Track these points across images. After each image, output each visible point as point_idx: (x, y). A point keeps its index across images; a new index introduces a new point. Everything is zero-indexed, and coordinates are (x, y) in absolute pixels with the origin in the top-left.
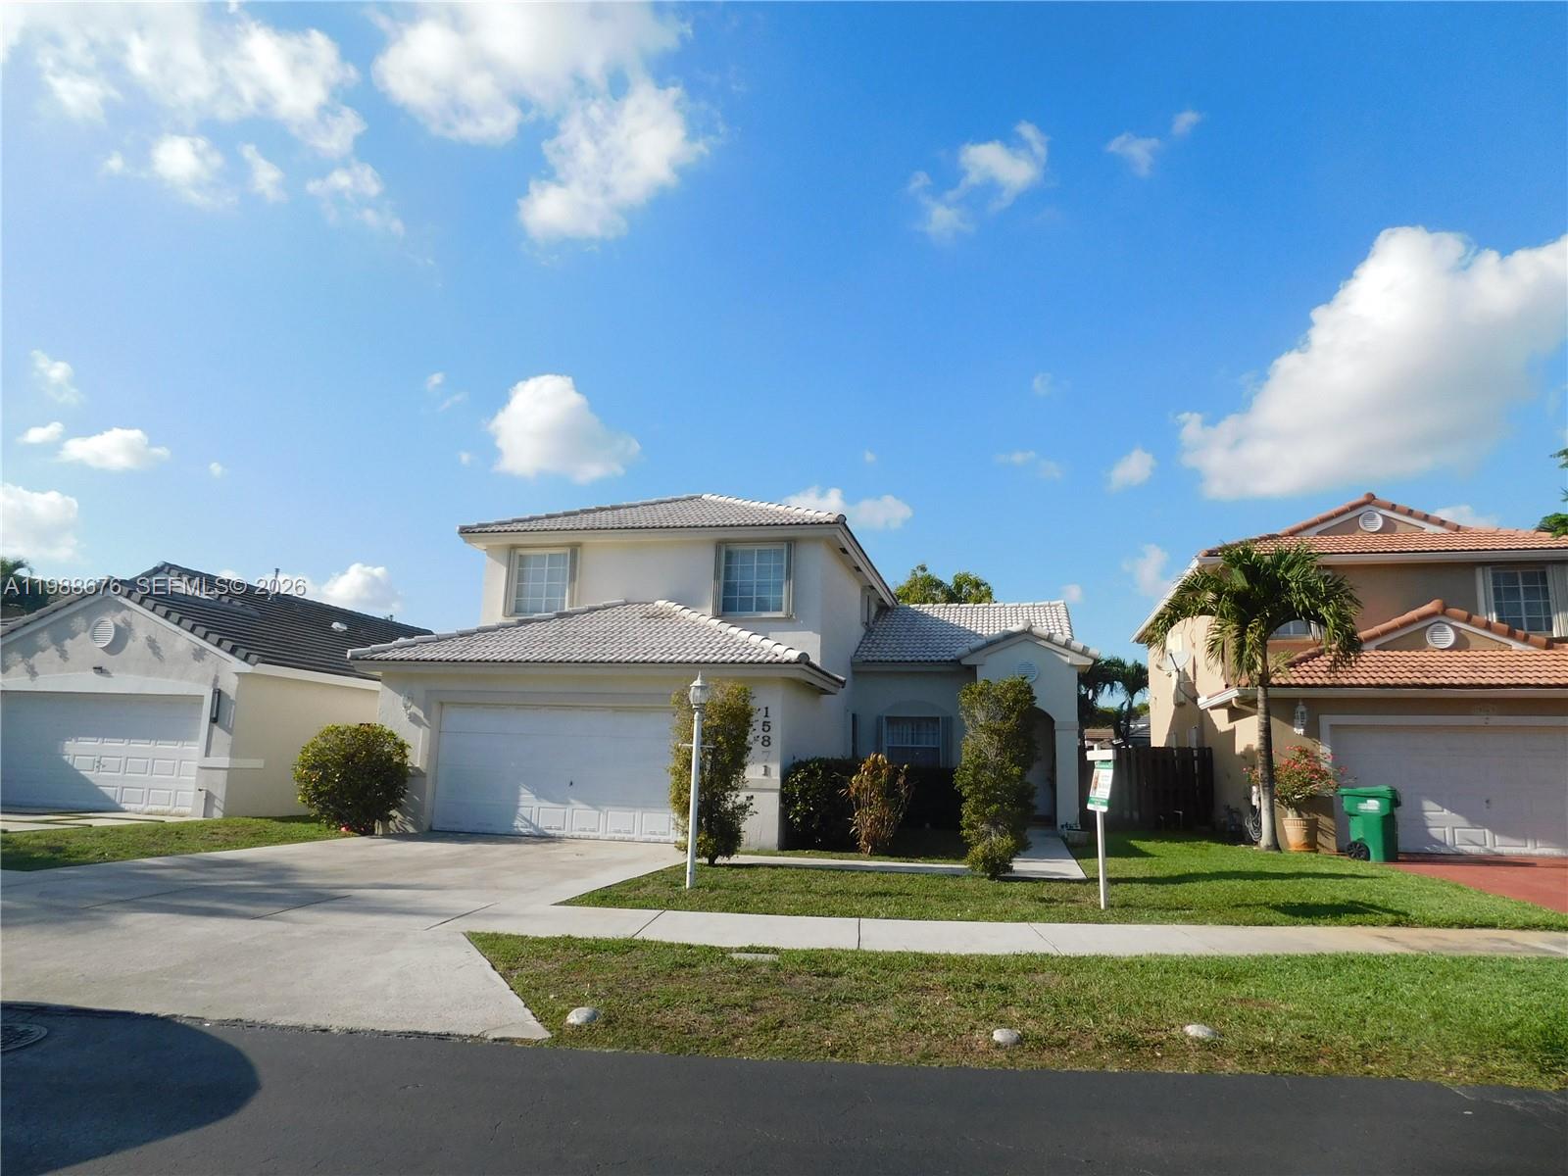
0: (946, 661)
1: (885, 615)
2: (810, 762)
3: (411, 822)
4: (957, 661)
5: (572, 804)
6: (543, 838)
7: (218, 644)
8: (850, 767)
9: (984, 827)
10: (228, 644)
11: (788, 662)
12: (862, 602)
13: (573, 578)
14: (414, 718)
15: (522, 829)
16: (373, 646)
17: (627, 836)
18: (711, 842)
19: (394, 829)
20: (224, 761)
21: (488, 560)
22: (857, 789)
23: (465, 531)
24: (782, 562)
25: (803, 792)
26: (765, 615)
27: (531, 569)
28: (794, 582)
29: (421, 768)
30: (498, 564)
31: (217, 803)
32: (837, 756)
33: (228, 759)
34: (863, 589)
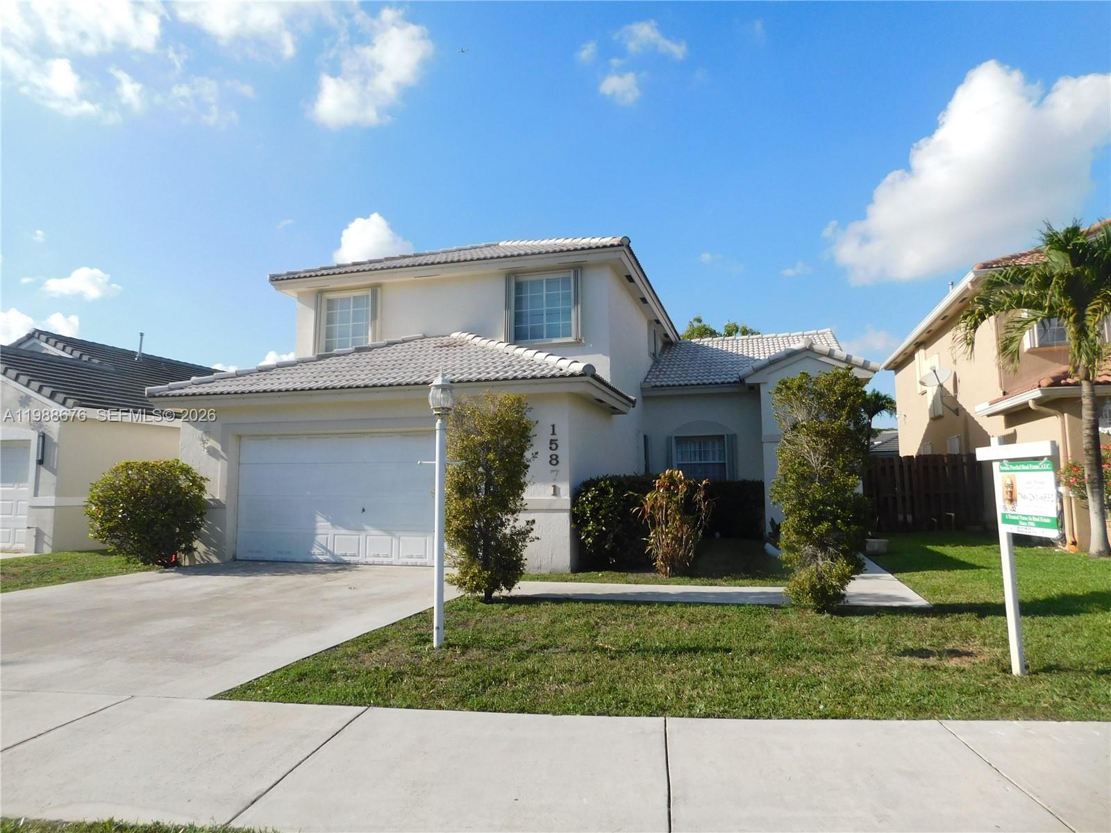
0: (729, 383)
1: (670, 349)
2: (602, 480)
3: (215, 553)
4: (741, 381)
5: (364, 530)
6: (340, 565)
7: (39, 391)
8: (644, 484)
9: (808, 549)
10: (47, 391)
11: (572, 375)
12: (649, 334)
13: (374, 317)
14: (212, 452)
15: (319, 557)
16: (170, 383)
17: (419, 561)
18: (486, 574)
19: (199, 559)
20: (50, 500)
21: (299, 305)
22: (652, 507)
23: (275, 279)
24: (570, 289)
25: (595, 512)
26: (555, 341)
27: (338, 312)
28: (582, 308)
29: (221, 500)
30: (308, 308)
31: (46, 539)
32: (630, 473)
33: (54, 497)
34: (650, 323)
